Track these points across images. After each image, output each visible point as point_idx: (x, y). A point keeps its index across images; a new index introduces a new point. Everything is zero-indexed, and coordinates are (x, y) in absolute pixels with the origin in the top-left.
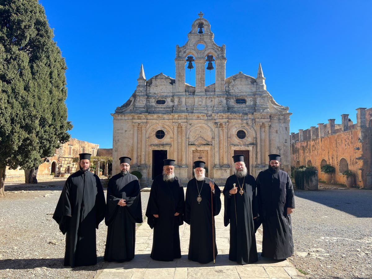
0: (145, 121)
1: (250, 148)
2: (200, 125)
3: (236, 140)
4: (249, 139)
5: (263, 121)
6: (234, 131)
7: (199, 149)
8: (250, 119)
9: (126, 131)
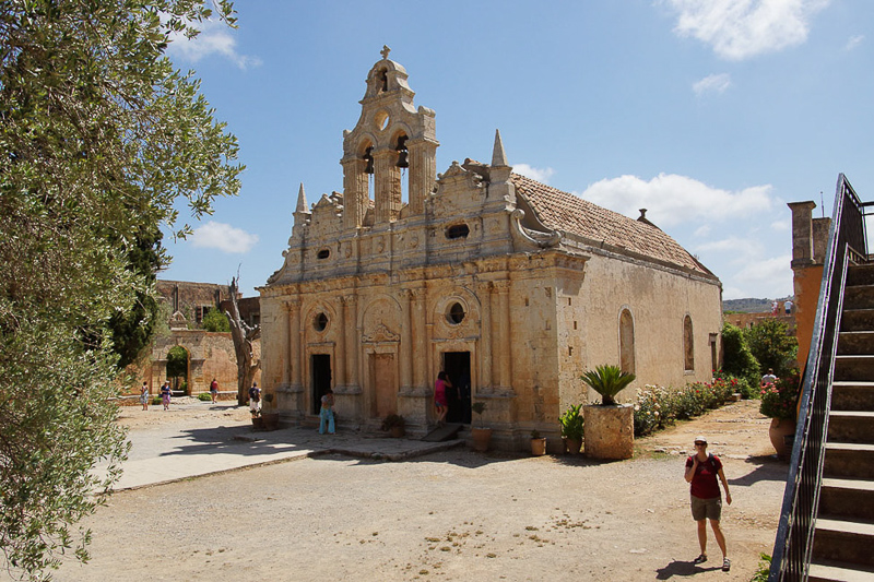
0: (295, 296)
1: (471, 347)
2: (379, 297)
3: (445, 328)
4: (468, 324)
5: (490, 276)
6: (442, 306)
7: (379, 351)
8: (469, 274)
9: (275, 318)
